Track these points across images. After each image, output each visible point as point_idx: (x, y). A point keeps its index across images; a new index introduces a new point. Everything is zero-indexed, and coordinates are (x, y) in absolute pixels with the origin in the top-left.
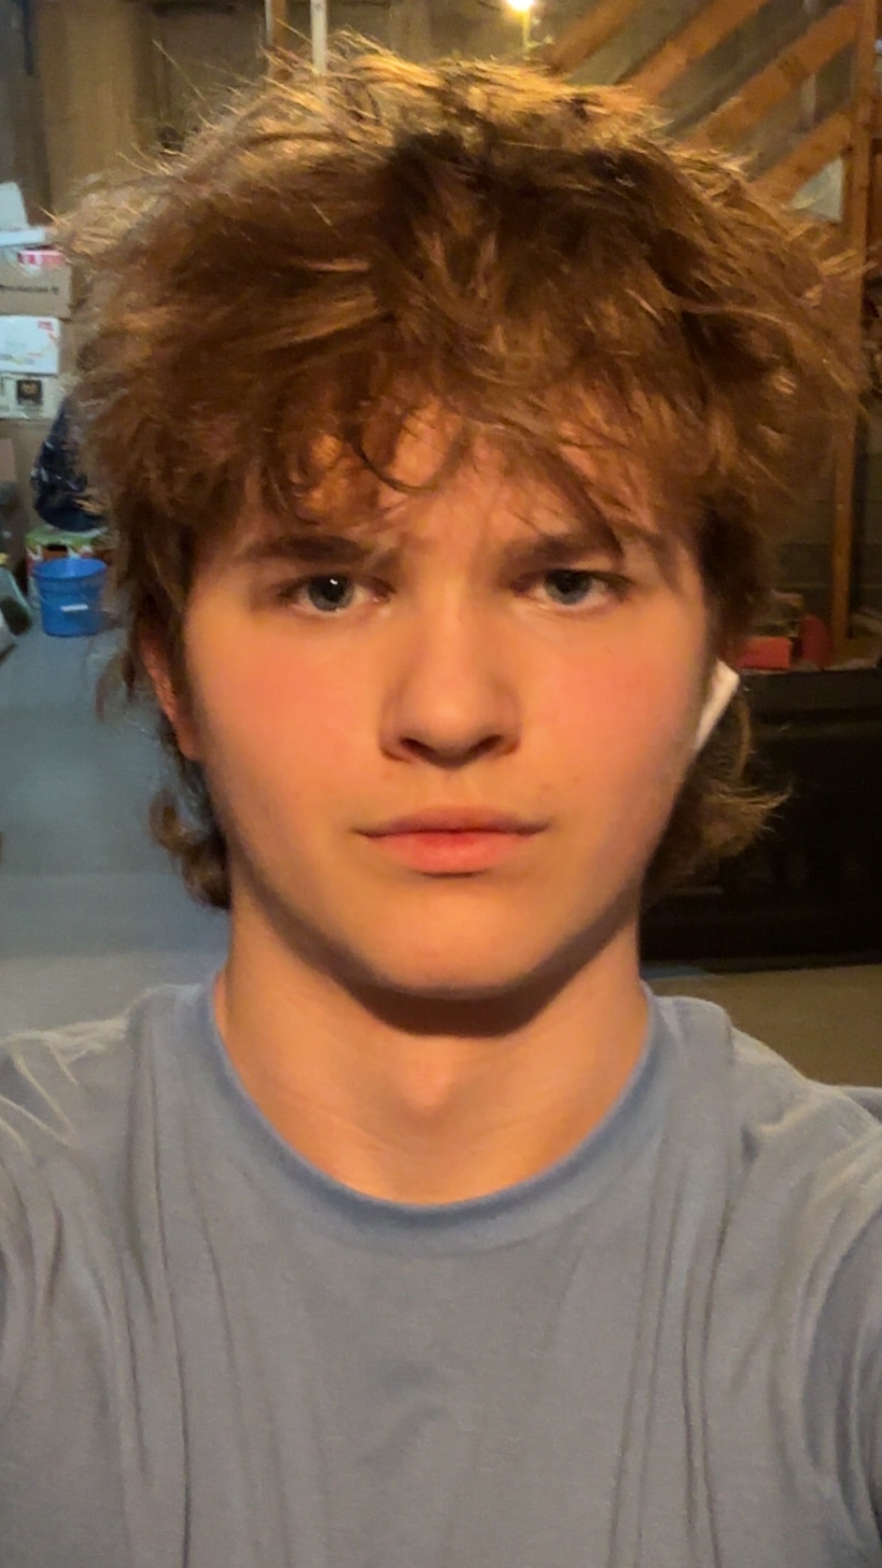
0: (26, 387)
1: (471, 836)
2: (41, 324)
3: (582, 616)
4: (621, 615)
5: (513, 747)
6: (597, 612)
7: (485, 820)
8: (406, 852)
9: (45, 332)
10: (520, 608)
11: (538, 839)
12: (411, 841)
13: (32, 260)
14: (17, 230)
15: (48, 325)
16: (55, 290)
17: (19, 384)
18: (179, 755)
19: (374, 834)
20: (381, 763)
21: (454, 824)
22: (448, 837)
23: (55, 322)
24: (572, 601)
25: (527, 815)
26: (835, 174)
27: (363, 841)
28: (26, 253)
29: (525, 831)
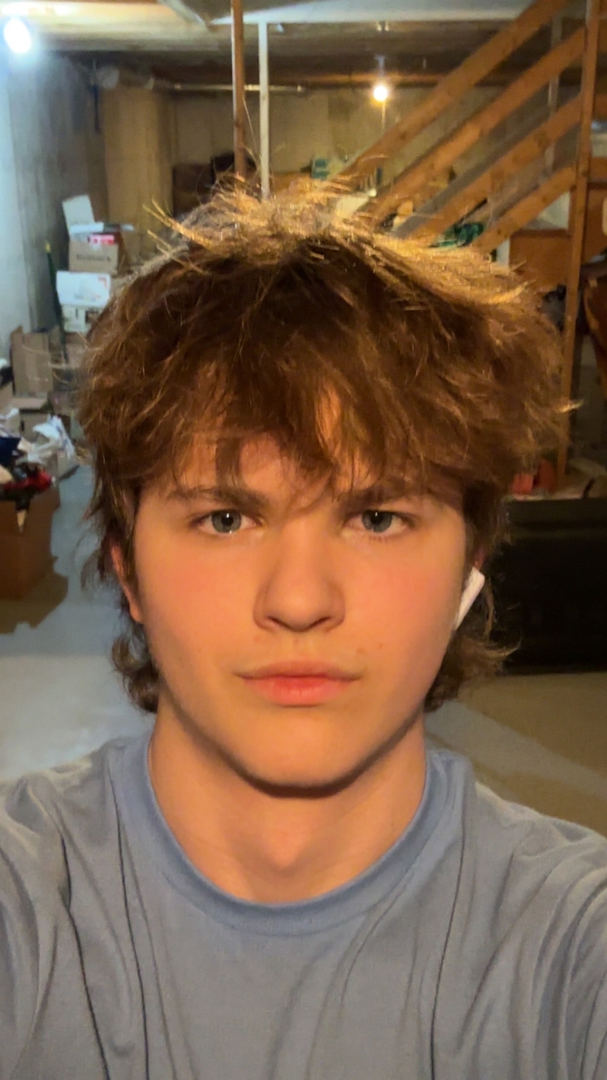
0: (90, 315)
1: (311, 680)
2: (100, 279)
3: (387, 539)
4: (411, 539)
5: (341, 621)
6: (396, 537)
7: (318, 670)
8: (269, 690)
9: (102, 283)
10: (347, 534)
11: (355, 685)
12: (272, 683)
13: (96, 241)
14: (87, 223)
15: (104, 280)
16: (109, 259)
17: (87, 313)
18: (131, 619)
19: (247, 677)
20: (256, 630)
21: (300, 671)
22: (296, 681)
23: (108, 277)
24: (381, 530)
25: (348, 666)
26: (564, 202)
27: (241, 682)
28: (93, 238)
29: (347, 679)
